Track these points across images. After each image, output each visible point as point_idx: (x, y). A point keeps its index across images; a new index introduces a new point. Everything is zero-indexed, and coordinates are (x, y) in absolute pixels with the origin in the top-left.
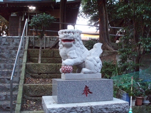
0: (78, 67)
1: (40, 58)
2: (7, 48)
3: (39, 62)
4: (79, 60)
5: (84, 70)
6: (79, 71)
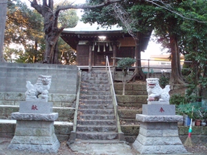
0: (157, 98)
1: (124, 91)
2: (95, 83)
3: (124, 94)
4: (158, 94)
5: (160, 99)
6: (158, 100)
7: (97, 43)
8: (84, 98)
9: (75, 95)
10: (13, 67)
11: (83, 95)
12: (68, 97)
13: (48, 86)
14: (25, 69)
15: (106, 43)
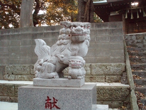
7: (130, 10)
8: (138, 68)
9: (123, 64)
10: (38, 32)
11: (135, 64)
12: (113, 67)
13: (85, 47)
14: (52, 33)
15: (139, 9)
